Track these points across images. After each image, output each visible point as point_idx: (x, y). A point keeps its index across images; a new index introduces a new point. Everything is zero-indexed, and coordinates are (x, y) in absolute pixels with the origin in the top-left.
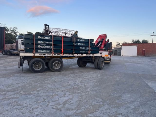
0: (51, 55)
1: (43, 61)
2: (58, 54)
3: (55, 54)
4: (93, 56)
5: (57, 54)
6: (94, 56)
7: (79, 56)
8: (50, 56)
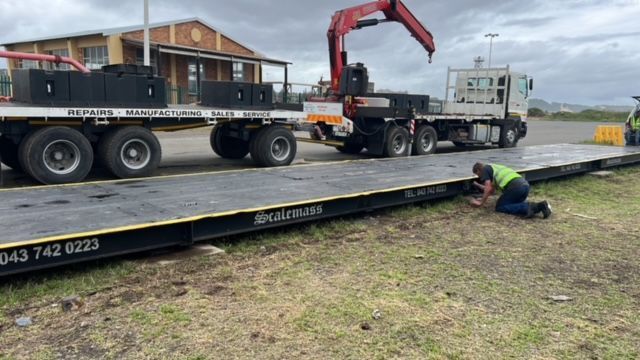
0: (113, 116)
1: (79, 135)
2: (140, 110)
3: (130, 110)
4: (267, 120)
5: (135, 110)
6: (271, 119)
7: (217, 119)
8: (108, 119)
